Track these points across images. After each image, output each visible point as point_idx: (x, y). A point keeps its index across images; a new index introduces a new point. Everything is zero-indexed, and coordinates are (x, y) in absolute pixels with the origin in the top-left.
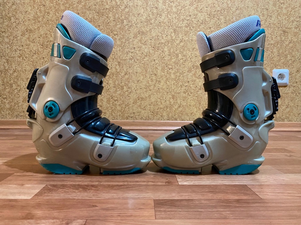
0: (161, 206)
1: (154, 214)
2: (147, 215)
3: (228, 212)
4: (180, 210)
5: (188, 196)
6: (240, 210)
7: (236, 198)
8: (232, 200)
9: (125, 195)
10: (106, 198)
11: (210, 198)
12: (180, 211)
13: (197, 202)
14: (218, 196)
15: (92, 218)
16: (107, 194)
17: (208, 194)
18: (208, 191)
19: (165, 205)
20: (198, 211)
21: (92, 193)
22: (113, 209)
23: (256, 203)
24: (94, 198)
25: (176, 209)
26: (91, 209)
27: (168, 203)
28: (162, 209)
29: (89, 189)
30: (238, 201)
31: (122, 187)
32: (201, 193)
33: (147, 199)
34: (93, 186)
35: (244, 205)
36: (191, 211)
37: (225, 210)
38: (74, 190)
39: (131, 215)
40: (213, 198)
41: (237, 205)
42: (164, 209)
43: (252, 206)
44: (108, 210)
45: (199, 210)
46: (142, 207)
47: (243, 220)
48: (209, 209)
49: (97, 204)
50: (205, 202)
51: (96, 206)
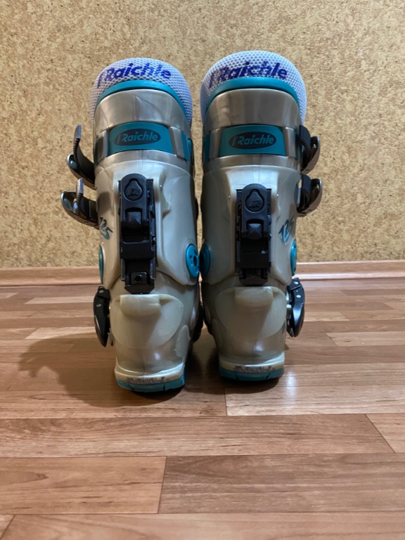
0: (177, 475)
1: (158, 500)
2: (143, 500)
3: (316, 492)
4: (215, 486)
5: (240, 448)
6: (343, 485)
7: (341, 450)
8: (331, 458)
9: (110, 446)
10: (72, 453)
11: (285, 452)
12: (215, 491)
13: (256, 464)
14: (301, 447)
15: (25, 511)
16: (76, 444)
17: (282, 440)
18: (283, 434)
19: (186, 472)
20: (253, 490)
21: (47, 441)
22: (76, 484)
23: (381, 464)
24: (47, 456)
25: (207, 485)
26: (33, 484)
27: (194, 466)
28: (177, 484)
29: (44, 431)
30: (343, 459)
31: (112, 424)
32: (269, 437)
33: (153, 455)
34: (53, 422)
35: (354, 472)
36: (238, 490)
37: (312, 485)
38: (13, 435)
39: (110, 502)
40: (291, 453)
41: (341, 472)
42: (182, 484)
43: (370, 475)
44: (66, 487)
45: (256, 486)
46: (137, 478)
47: (345, 514)
48: (278, 483)
49: (47, 471)
50: (273, 463)
51: (45, 477)
